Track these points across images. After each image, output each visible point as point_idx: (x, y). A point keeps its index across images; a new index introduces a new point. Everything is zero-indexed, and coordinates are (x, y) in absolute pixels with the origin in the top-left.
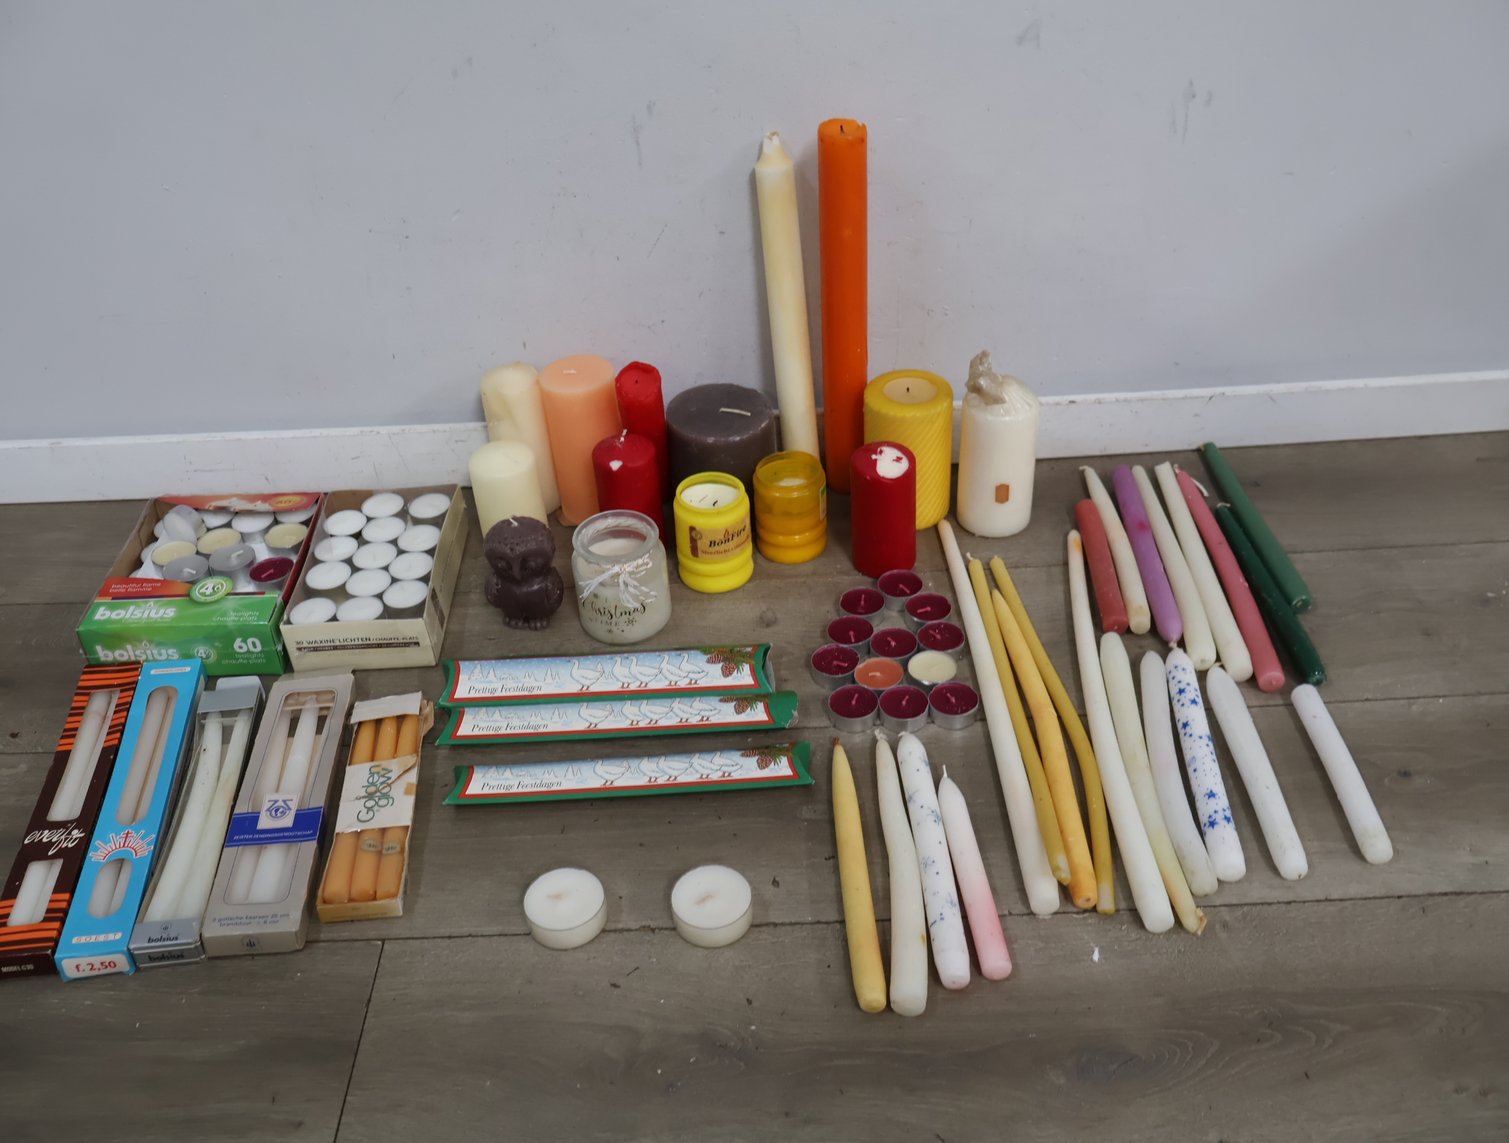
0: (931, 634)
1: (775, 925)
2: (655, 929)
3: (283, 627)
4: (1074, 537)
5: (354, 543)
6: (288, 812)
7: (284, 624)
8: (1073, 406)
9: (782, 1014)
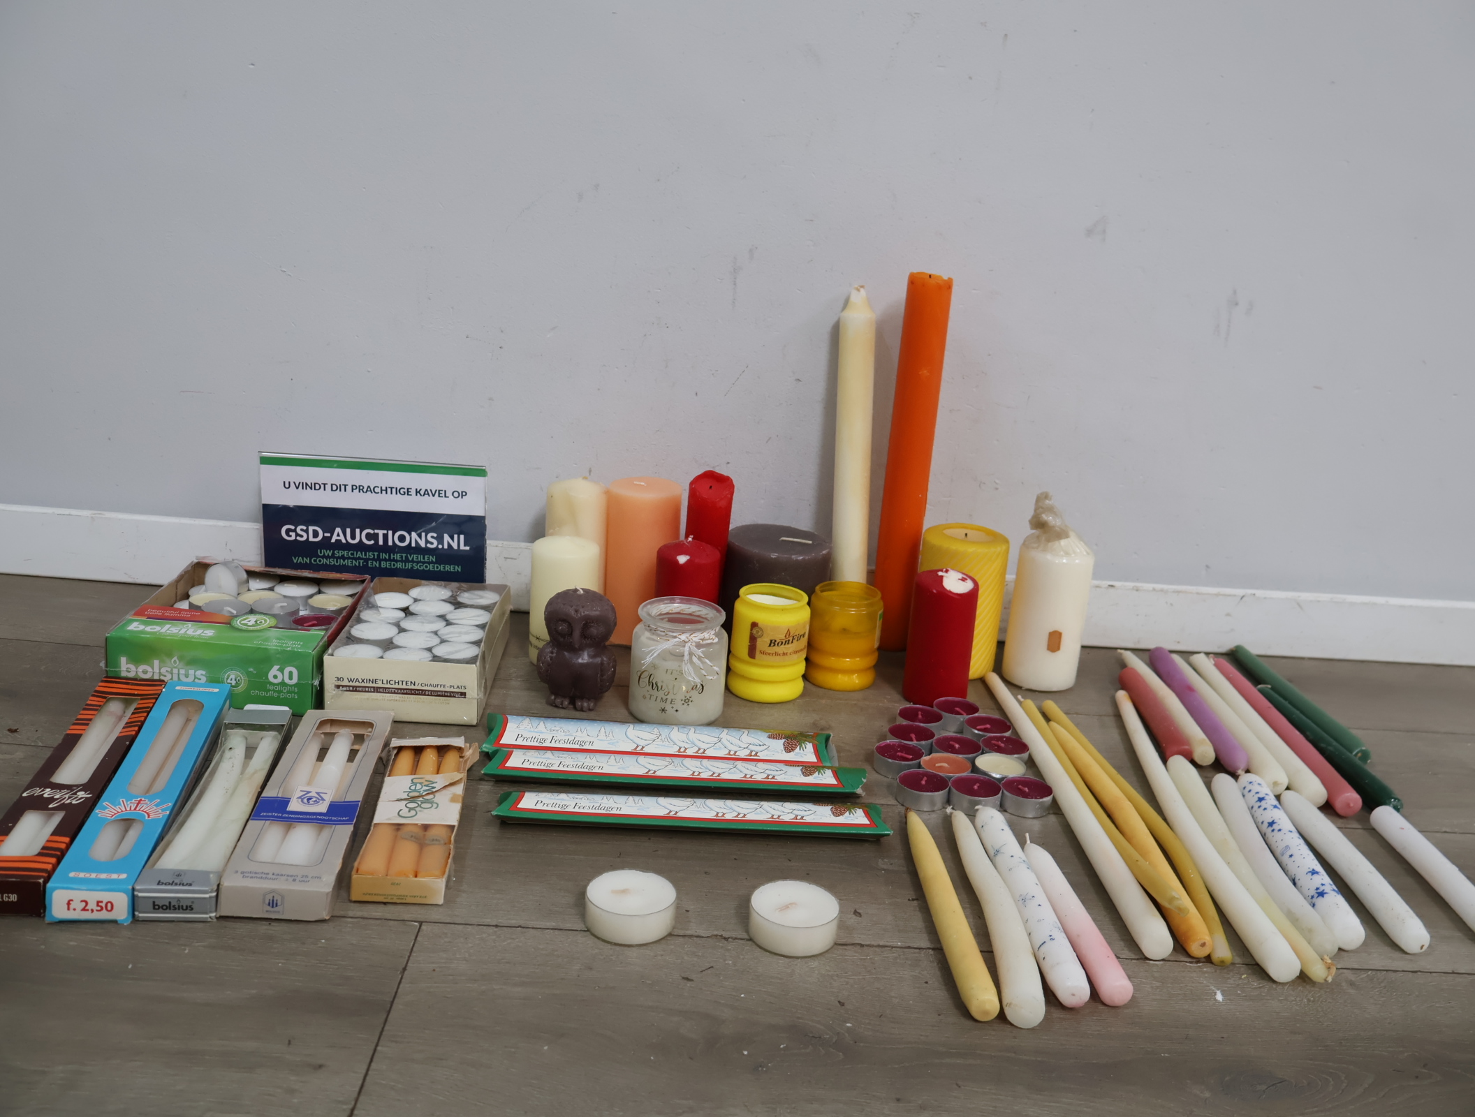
0: (994, 744)
1: (862, 946)
2: (729, 938)
3: (326, 658)
4: (1122, 696)
5: (402, 614)
6: (321, 802)
7: (329, 655)
8: (1112, 590)
9: (880, 1017)
